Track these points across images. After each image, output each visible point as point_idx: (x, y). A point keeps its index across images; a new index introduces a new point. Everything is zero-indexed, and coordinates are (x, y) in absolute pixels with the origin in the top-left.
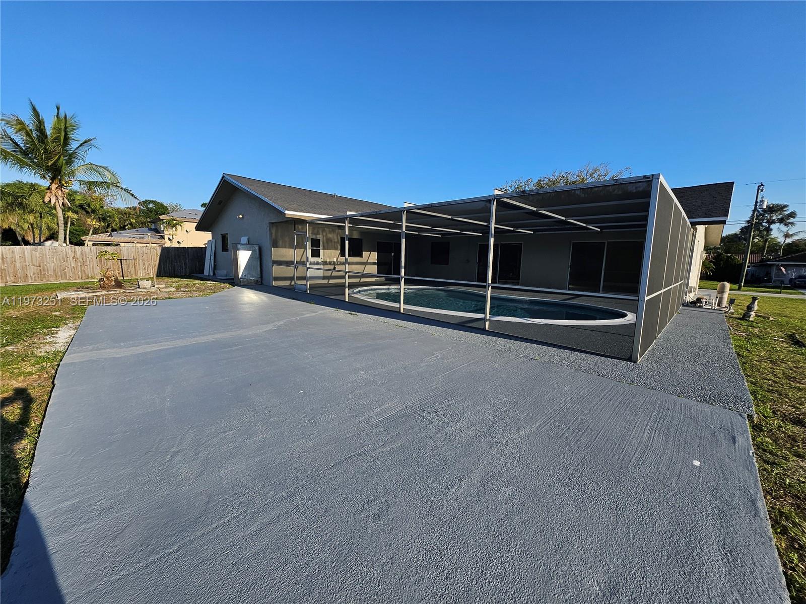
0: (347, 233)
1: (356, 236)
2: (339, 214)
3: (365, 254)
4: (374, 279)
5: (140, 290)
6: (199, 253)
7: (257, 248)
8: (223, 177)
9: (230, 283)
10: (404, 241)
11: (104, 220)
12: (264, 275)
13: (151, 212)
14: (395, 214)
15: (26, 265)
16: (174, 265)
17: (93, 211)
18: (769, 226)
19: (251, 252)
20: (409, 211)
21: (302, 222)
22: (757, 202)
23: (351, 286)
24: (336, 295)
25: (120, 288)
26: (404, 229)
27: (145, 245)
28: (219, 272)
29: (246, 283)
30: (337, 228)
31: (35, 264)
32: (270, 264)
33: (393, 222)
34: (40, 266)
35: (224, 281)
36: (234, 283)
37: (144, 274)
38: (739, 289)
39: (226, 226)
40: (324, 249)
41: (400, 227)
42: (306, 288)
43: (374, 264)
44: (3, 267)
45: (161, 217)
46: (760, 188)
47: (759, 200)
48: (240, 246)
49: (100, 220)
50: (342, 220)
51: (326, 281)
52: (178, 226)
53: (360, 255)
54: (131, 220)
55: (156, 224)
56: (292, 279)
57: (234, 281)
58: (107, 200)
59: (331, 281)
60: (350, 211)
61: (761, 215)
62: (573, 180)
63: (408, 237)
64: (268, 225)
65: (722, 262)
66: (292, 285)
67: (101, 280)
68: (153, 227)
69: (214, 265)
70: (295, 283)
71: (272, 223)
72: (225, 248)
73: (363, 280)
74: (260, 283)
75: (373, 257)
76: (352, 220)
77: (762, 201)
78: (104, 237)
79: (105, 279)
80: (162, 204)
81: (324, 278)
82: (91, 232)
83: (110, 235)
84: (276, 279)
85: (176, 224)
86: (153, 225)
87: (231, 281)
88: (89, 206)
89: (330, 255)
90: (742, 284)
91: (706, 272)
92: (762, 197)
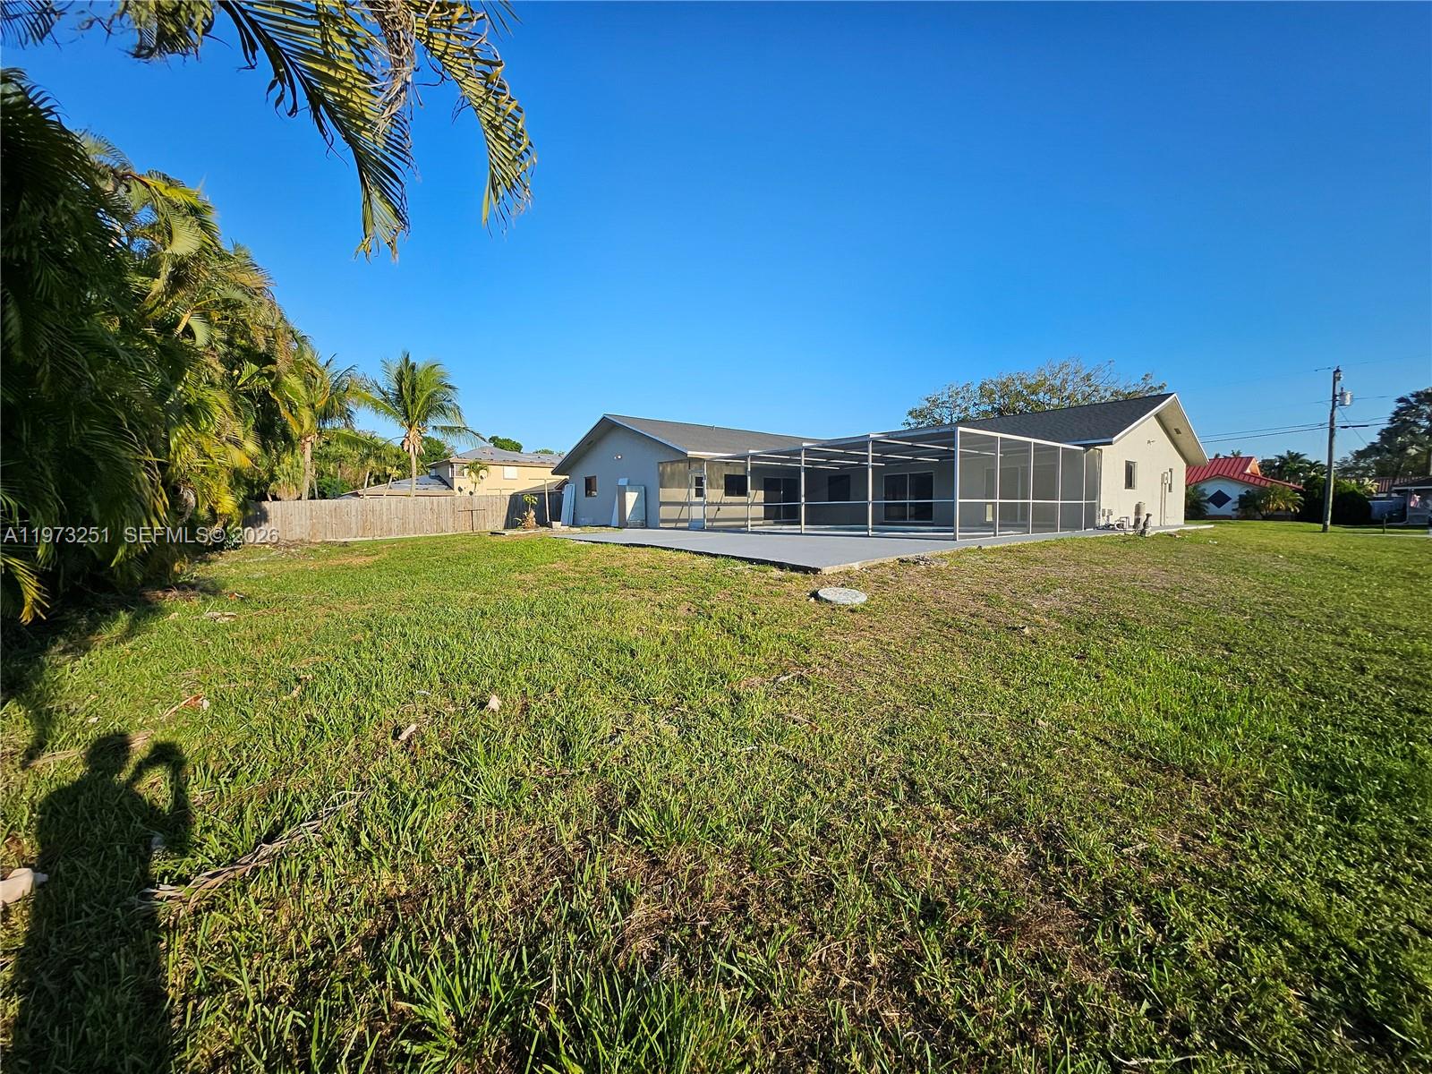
2: (743, 451)
3: (751, 492)
4: (761, 522)
7: (643, 488)
8: (604, 417)
10: (803, 474)
12: (649, 516)
19: (638, 493)
21: (699, 460)
22: (1334, 396)
24: (736, 529)
26: (803, 463)
27: (433, 498)
28: (581, 521)
29: (633, 524)
32: (657, 505)
36: (617, 527)
38: (1324, 530)
39: (586, 470)
40: (708, 488)
43: (760, 504)
47: (1338, 392)
48: (627, 488)
50: (745, 458)
53: (746, 494)
55: (438, 469)
57: (621, 524)
59: (715, 524)
61: (1413, 407)
64: (657, 465)
69: (574, 512)
72: (589, 493)
74: (647, 522)
75: (761, 496)
76: (754, 457)
77: (1342, 394)
81: (708, 520)
84: (664, 521)
87: (617, 524)
89: (715, 494)
90: (1329, 523)
91: (1288, 509)
92: (1342, 389)
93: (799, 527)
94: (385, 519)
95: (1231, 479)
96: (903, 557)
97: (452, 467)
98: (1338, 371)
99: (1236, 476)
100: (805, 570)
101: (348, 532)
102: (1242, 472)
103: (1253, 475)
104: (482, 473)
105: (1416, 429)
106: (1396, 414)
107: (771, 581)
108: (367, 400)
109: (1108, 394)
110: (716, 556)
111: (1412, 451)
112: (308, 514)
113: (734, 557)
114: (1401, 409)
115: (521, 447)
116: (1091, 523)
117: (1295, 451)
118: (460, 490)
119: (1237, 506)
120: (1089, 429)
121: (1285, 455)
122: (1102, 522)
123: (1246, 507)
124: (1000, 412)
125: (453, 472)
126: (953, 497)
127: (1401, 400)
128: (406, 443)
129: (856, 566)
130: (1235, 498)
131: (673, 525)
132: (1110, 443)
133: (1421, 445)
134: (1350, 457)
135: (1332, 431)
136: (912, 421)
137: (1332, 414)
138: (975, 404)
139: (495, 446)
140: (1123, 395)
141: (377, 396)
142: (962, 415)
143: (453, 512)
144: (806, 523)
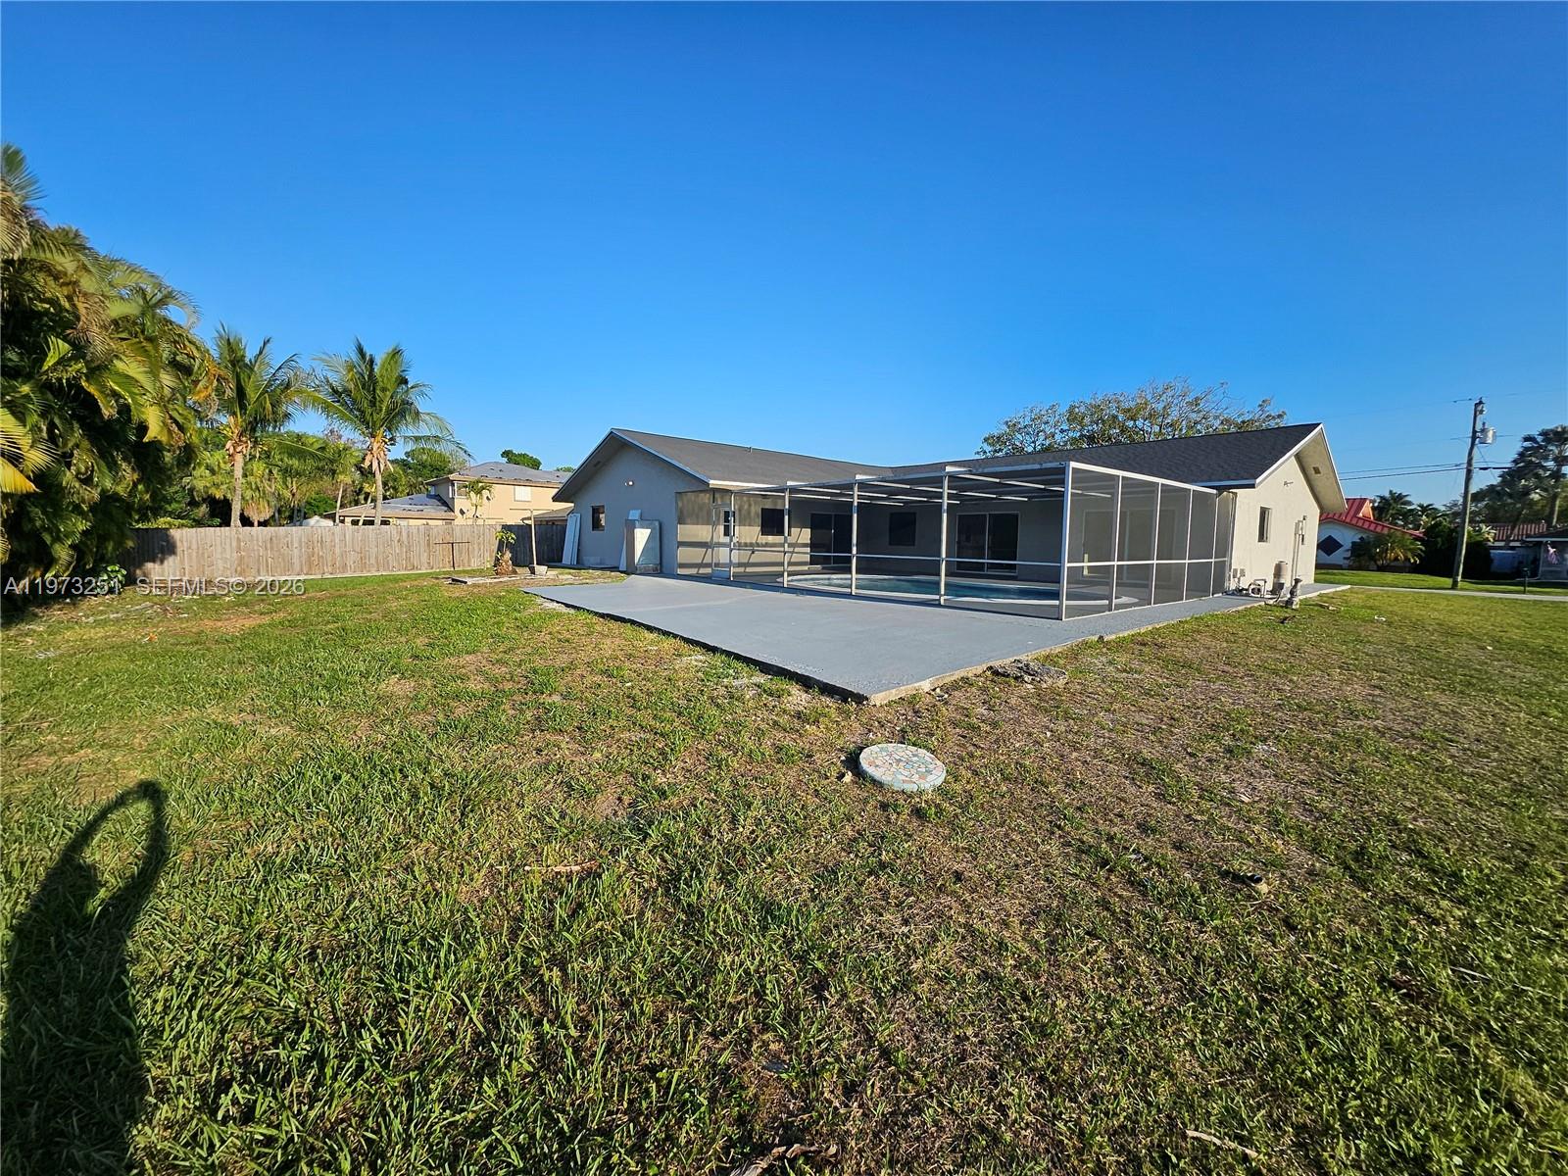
3: (794, 531)
4: (806, 568)
7: (657, 524)
9: (620, 572)
12: (664, 560)
13: (425, 467)
18: (1559, 470)
19: (650, 531)
21: (726, 492)
22: (1474, 432)
24: (766, 581)
27: (424, 521)
28: (593, 559)
29: (644, 570)
30: (760, 496)
32: (674, 546)
36: (625, 570)
38: (1454, 586)
40: (740, 525)
42: (728, 575)
43: (805, 545)
45: (450, 477)
46: (1478, 408)
47: (1479, 427)
48: (635, 523)
50: (781, 490)
51: (741, 570)
55: (439, 487)
57: (630, 570)
59: (749, 570)
60: (793, 479)
61: (1540, 447)
64: (674, 495)
65: (1439, 539)
67: (498, 565)
68: (434, 493)
69: (578, 549)
70: (712, 571)
71: (680, 493)
72: (599, 525)
73: (790, 568)
74: (662, 569)
75: (806, 535)
76: (793, 490)
77: (1483, 431)
79: (503, 564)
84: (683, 564)
86: (435, 489)
87: (621, 569)
89: (750, 533)
90: (1459, 578)
91: (1407, 559)
92: (1484, 424)
93: (849, 576)
94: (337, 551)
95: (1343, 523)
96: (996, 664)
97: (453, 485)
98: (1481, 403)
99: (1348, 520)
100: (843, 695)
101: (288, 568)
102: (1355, 516)
103: (1365, 519)
104: (485, 493)
105: (1541, 472)
106: (1521, 455)
107: (783, 720)
108: (315, 400)
109: (1217, 423)
110: (713, 650)
111: (1535, 496)
112: (234, 544)
113: (738, 657)
114: (1527, 449)
115: (540, 463)
116: (1220, 587)
117: (1397, 491)
118: (462, 512)
119: (1349, 554)
120: (1219, 466)
121: (1387, 495)
122: (1232, 585)
123: (1359, 556)
124: (1091, 439)
125: (453, 490)
126: (1059, 558)
127: (1527, 439)
128: (369, 458)
129: (926, 686)
130: (1347, 545)
131: (693, 571)
132: (1253, 486)
133: (1545, 490)
135: (1469, 472)
136: (988, 448)
137: (1470, 453)
138: (1062, 431)
139: (509, 461)
140: (1236, 425)
141: (329, 396)
142: (1047, 442)
143: (429, 545)
144: (858, 572)
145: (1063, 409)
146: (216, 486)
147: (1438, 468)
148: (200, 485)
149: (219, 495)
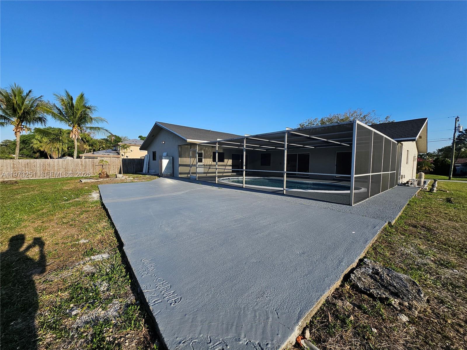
0: (217, 150)
1: (221, 151)
2: (213, 140)
3: (226, 160)
4: (230, 174)
5: (117, 179)
6: (140, 162)
7: (171, 158)
8: (156, 123)
9: (158, 176)
10: (245, 153)
11: (92, 145)
12: (174, 171)
13: (113, 141)
14: (240, 140)
15: (59, 168)
16: (128, 168)
17: (88, 141)
19: (168, 160)
20: (247, 138)
21: (195, 144)
22: (456, 127)
23: (219, 177)
24: (211, 181)
25: (108, 178)
26: (245, 147)
28: (151, 171)
29: (165, 176)
30: (211, 147)
31: (64, 168)
32: (178, 166)
33: (240, 144)
34: (66, 169)
35: (155, 175)
36: (159, 176)
37: (113, 173)
38: (449, 179)
39: (154, 148)
40: (204, 158)
41: (243, 146)
42: (196, 177)
43: (230, 166)
44: (49, 169)
45: (119, 144)
46: (457, 119)
47: (457, 126)
48: (163, 157)
49: (89, 146)
50: (215, 143)
51: (205, 175)
52: (128, 148)
53: (223, 161)
54: (103, 145)
55: (116, 147)
56: (189, 173)
57: (160, 175)
58: (92, 135)
59: (208, 175)
60: (219, 138)
61: (464, 134)
62: (342, 118)
63: (247, 151)
64: (177, 146)
65: (439, 163)
66: (189, 177)
67: (100, 174)
68: (114, 149)
69: (148, 167)
70: (190, 175)
71: (179, 145)
72: (154, 159)
73: (224, 174)
74: (173, 175)
75: (230, 162)
76: (220, 143)
77: (459, 127)
78: (90, 154)
79: (102, 173)
80: (119, 137)
81: (204, 173)
82: (85, 152)
83: (93, 153)
84: (181, 174)
85: (127, 147)
86: (114, 148)
87: (158, 175)
88: (85, 139)
89: (208, 161)
90: (451, 176)
91: (429, 170)
92: (459, 125)
93: (242, 177)
106: (458, 137)
114: (460, 135)
116: (397, 183)
118: (123, 155)
122: (401, 182)
126: (350, 173)
128: (72, 134)
131: (185, 176)
132: (414, 140)
134: (436, 152)
141: (56, 111)
143: (93, 166)
144: (246, 176)
145: (320, 119)
146: (41, 146)
147: (442, 140)
148: (35, 146)
149: (42, 150)
